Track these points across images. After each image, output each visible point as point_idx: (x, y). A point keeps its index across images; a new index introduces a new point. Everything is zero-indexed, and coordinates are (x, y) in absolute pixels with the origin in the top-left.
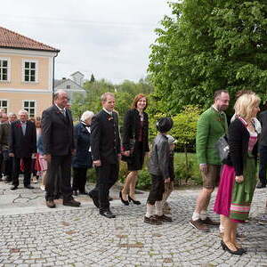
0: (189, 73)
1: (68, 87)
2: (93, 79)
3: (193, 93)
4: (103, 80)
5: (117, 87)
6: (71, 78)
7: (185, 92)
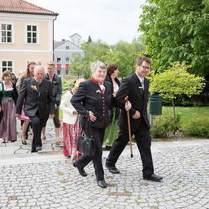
0: (178, 31)
1: (67, 48)
2: (90, 40)
3: (181, 51)
4: (99, 41)
5: (112, 47)
6: (70, 39)
7: (174, 50)
